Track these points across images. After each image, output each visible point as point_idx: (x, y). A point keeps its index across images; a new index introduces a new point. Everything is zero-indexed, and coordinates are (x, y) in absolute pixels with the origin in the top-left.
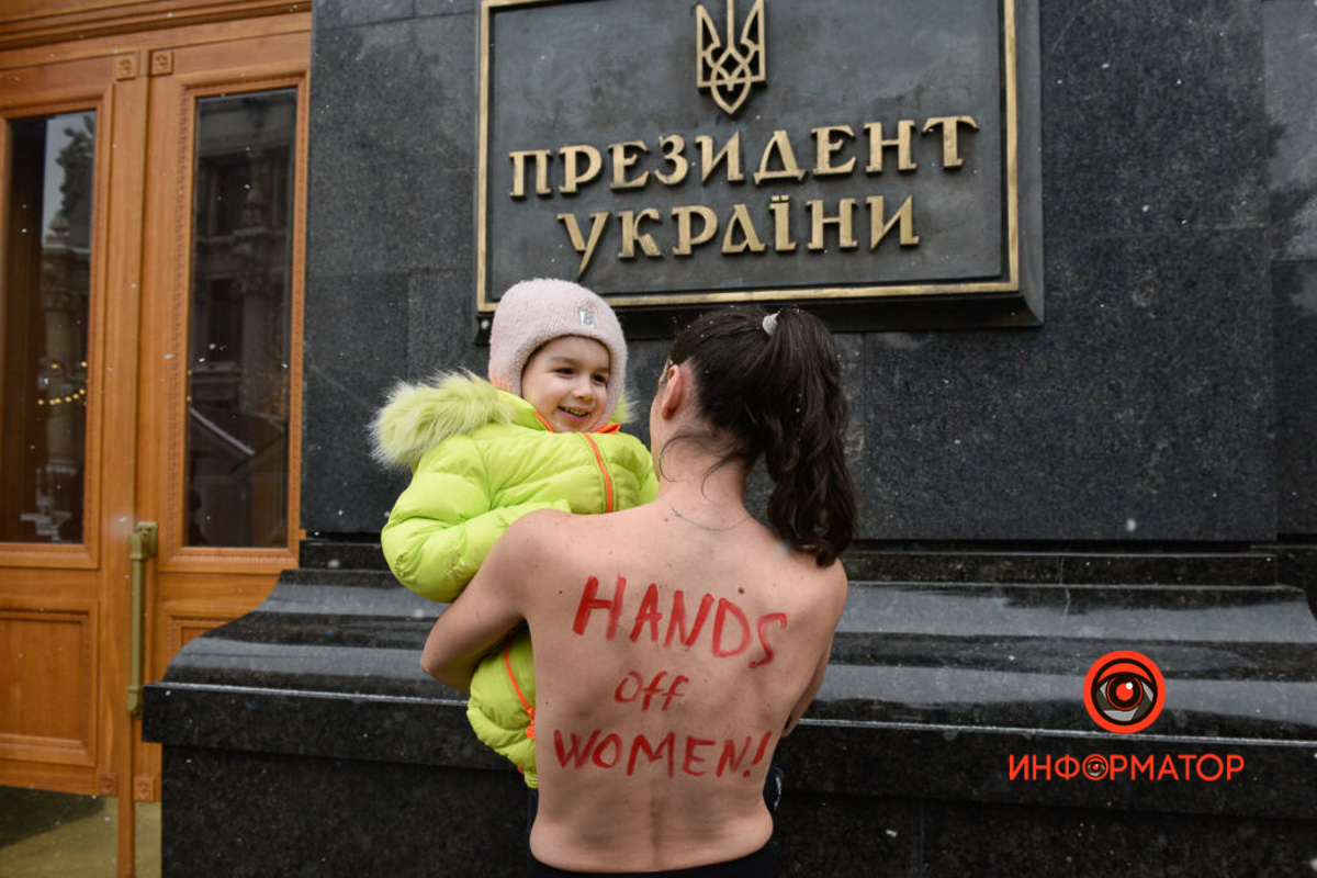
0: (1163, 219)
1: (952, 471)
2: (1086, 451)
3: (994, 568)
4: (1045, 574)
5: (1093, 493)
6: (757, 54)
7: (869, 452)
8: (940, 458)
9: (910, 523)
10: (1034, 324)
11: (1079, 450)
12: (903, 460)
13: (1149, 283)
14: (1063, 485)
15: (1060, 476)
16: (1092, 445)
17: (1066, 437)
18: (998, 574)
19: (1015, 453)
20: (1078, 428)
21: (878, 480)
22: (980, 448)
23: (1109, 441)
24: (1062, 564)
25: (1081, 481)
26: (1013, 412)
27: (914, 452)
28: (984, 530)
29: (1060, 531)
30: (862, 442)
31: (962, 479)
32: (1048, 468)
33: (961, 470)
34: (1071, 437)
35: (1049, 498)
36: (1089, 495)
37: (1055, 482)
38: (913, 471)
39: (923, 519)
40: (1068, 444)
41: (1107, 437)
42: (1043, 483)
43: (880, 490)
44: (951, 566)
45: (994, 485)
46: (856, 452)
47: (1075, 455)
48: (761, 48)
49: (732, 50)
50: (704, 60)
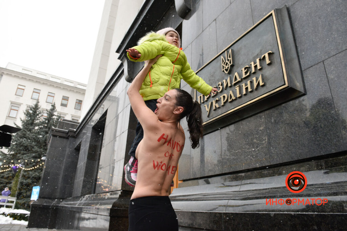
0: (333, 52)
1: (289, 141)
2: (325, 125)
3: (304, 168)
4: (319, 167)
5: (329, 138)
6: (230, 60)
7: (269, 141)
8: (285, 138)
9: (281, 158)
10: (302, 94)
11: (322, 126)
12: (277, 141)
13: (333, 71)
14: (320, 138)
15: (318, 135)
16: (326, 123)
17: (318, 123)
18: (305, 169)
19: (304, 131)
20: (321, 119)
21: (272, 148)
22: (295, 132)
23: (331, 121)
24: (324, 163)
25: (325, 135)
26: (302, 120)
27: (279, 138)
28: (300, 157)
29: (322, 152)
30: (267, 139)
31: (292, 143)
32: (314, 134)
33: (291, 140)
34: (319, 122)
35: (317, 143)
36: (328, 139)
37: (317, 138)
38: (279, 143)
39: (284, 157)
40: (319, 125)
41: (330, 119)
42: (314, 139)
43: (272, 151)
44: (292, 169)
45: (300, 142)
46: (266, 142)
47: (321, 127)
48: (231, 58)
49: (227, 61)
50: (223, 65)
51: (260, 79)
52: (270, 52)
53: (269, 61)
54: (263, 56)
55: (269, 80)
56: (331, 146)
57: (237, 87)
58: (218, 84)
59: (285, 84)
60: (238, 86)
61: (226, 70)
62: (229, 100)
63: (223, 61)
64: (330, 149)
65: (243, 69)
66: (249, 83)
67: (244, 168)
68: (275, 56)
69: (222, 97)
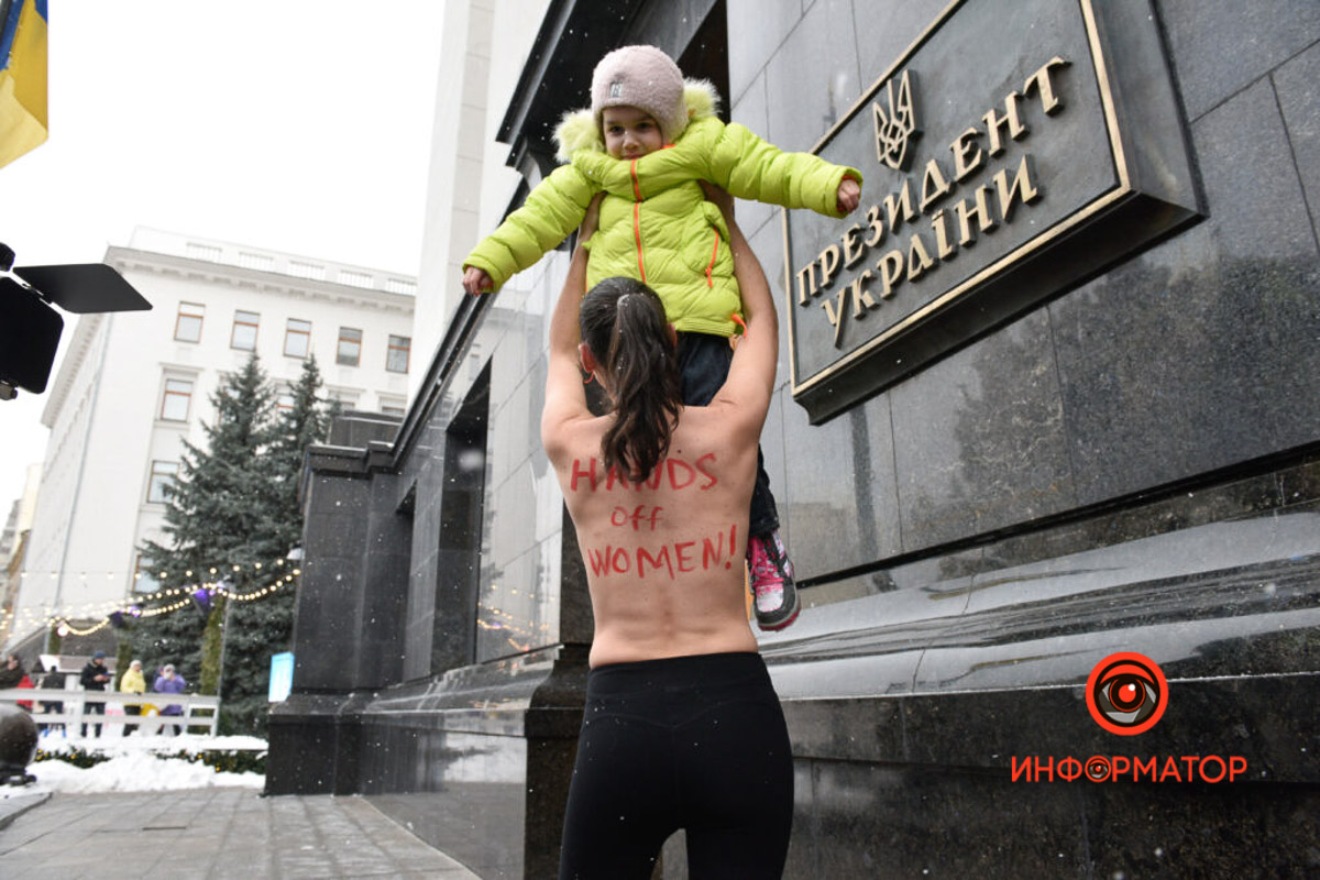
0: (1309, 28)
1: (1145, 410)
2: (1282, 335)
3: (1205, 508)
4: (1262, 501)
5: (1302, 382)
6: (907, 113)
7: (1068, 417)
8: (1131, 400)
9: (1115, 478)
10: (1189, 216)
11: (1274, 336)
12: (1098, 414)
13: (1310, 108)
14: (1265, 384)
15: (1259, 376)
16: (1288, 325)
17: (1255, 326)
18: (1211, 514)
19: (1203, 366)
20: (1267, 311)
21: (1080, 442)
22: (1168, 373)
23: (1307, 313)
24: (1281, 484)
25: (1284, 372)
26: (1193, 321)
27: (1107, 402)
28: (1188, 466)
29: (1274, 443)
30: (1061, 409)
31: (1155, 415)
32: (1243, 370)
33: (1154, 405)
34: (1261, 324)
35: (1253, 406)
36: (1297, 386)
37: (1254, 386)
38: (1109, 422)
39: (1126, 472)
40: (1260, 334)
41: (1304, 308)
42: (1241, 391)
43: (1083, 452)
44: (1161, 517)
45: (1188, 410)
46: (1056, 421)
47: (1270, 343)
48: (909, 107)
49: (894, 121)
50: (880, 140)
51: (1022, 175)
52: (1056, 60)
53: (1054, 98)
54: (1029, 81)
55: (1056, 174)
56: (1310, 414)
57: (938, 217)
58: (867, 216)
59: (1118, 185)
60: (940, 212)
61: (895, 156)
62: (912, 274)
63: (880, 122)
64: (1308, 425)
65: (957, 144)
66: (980, 196)
67: (983, 528)
68: (1077, 78)
69: (883, 263)
